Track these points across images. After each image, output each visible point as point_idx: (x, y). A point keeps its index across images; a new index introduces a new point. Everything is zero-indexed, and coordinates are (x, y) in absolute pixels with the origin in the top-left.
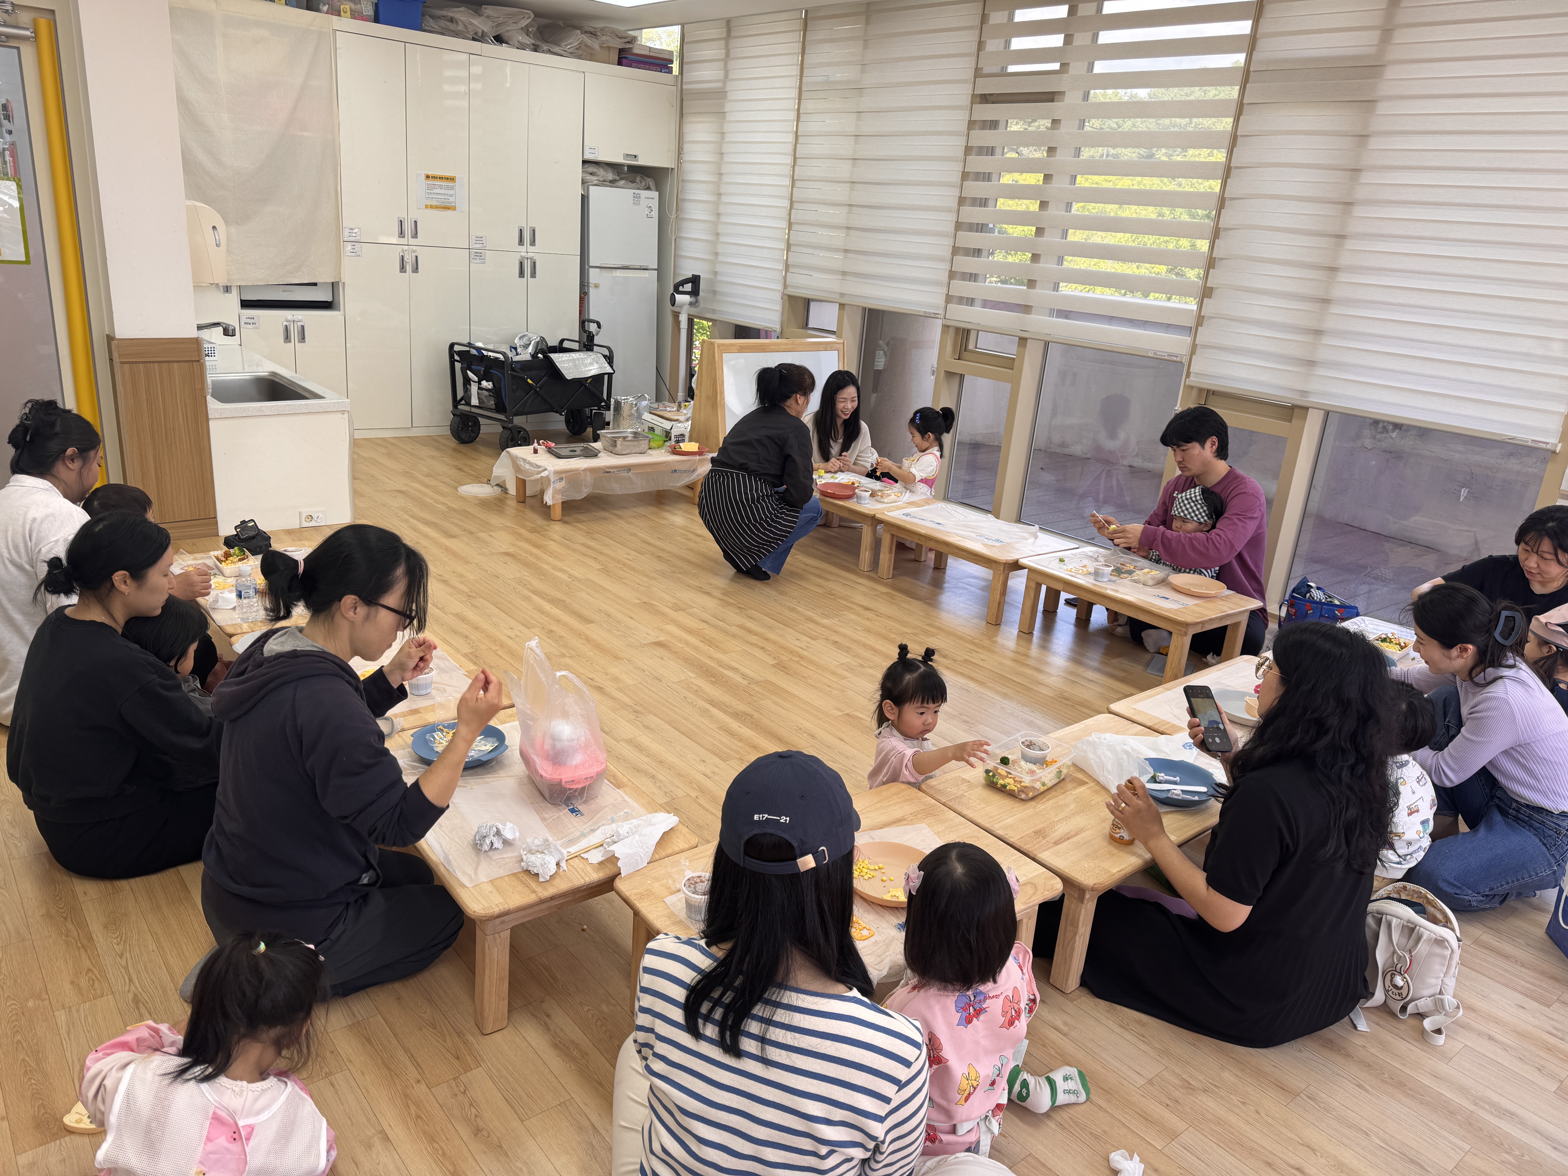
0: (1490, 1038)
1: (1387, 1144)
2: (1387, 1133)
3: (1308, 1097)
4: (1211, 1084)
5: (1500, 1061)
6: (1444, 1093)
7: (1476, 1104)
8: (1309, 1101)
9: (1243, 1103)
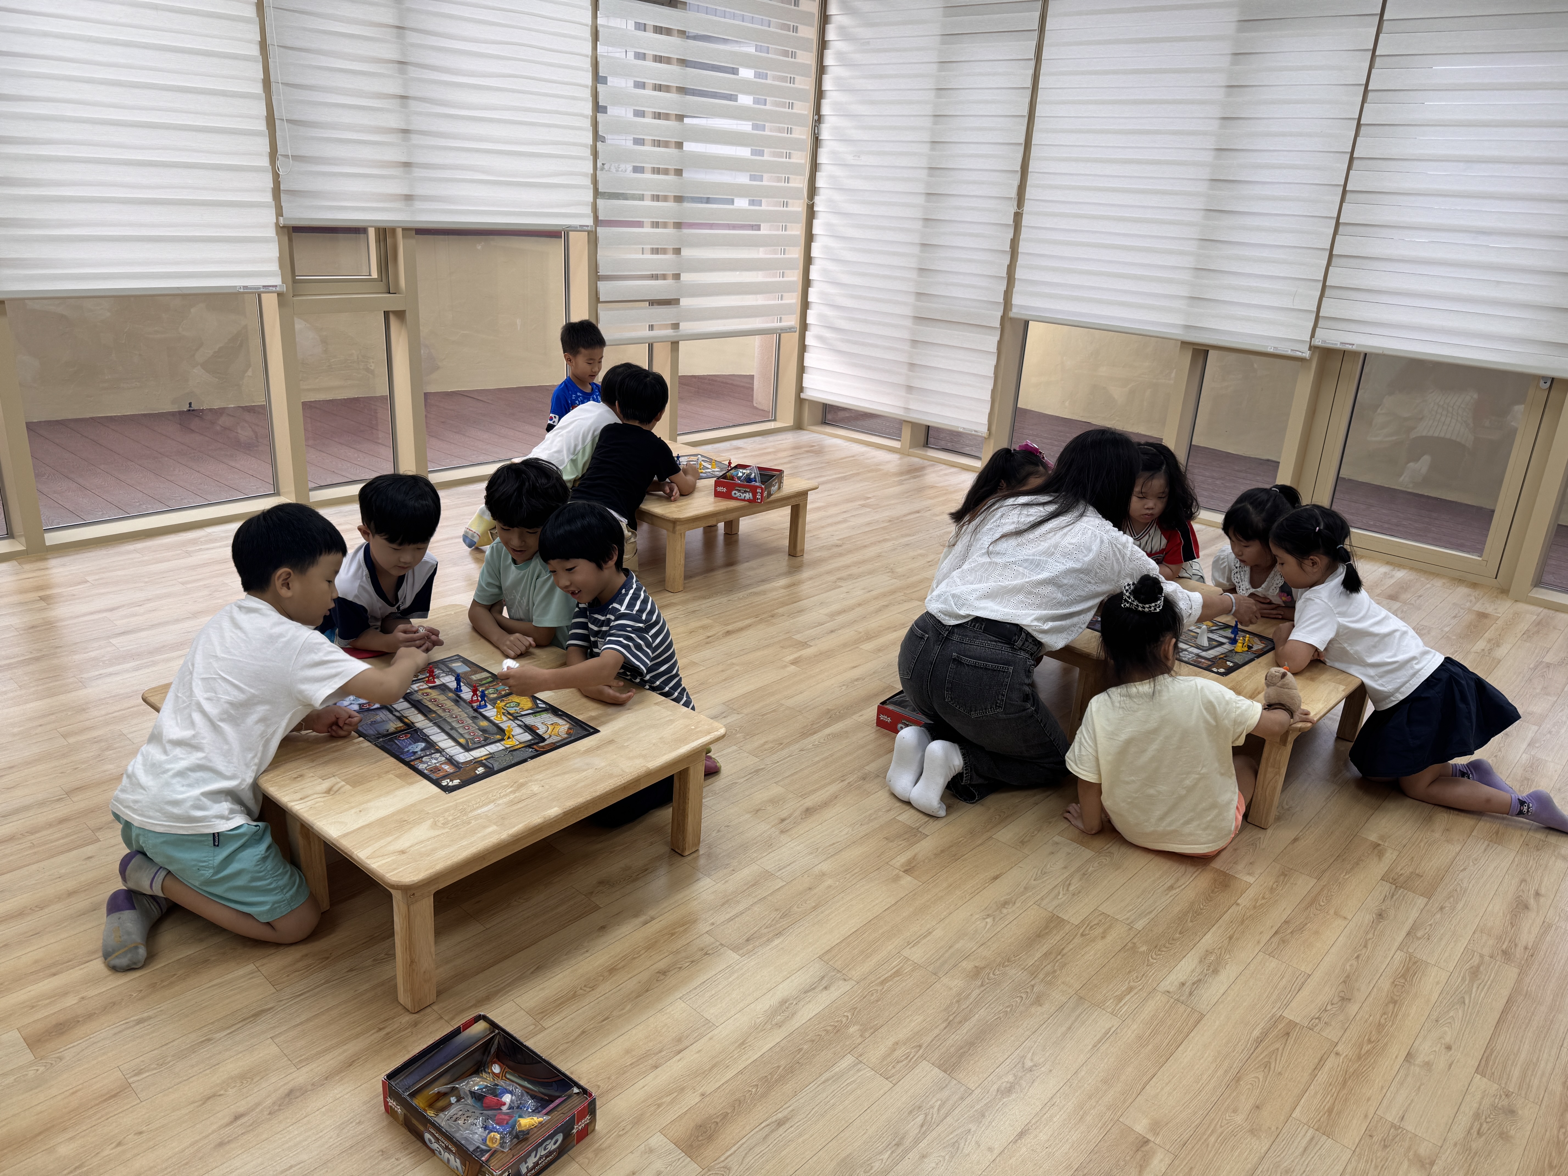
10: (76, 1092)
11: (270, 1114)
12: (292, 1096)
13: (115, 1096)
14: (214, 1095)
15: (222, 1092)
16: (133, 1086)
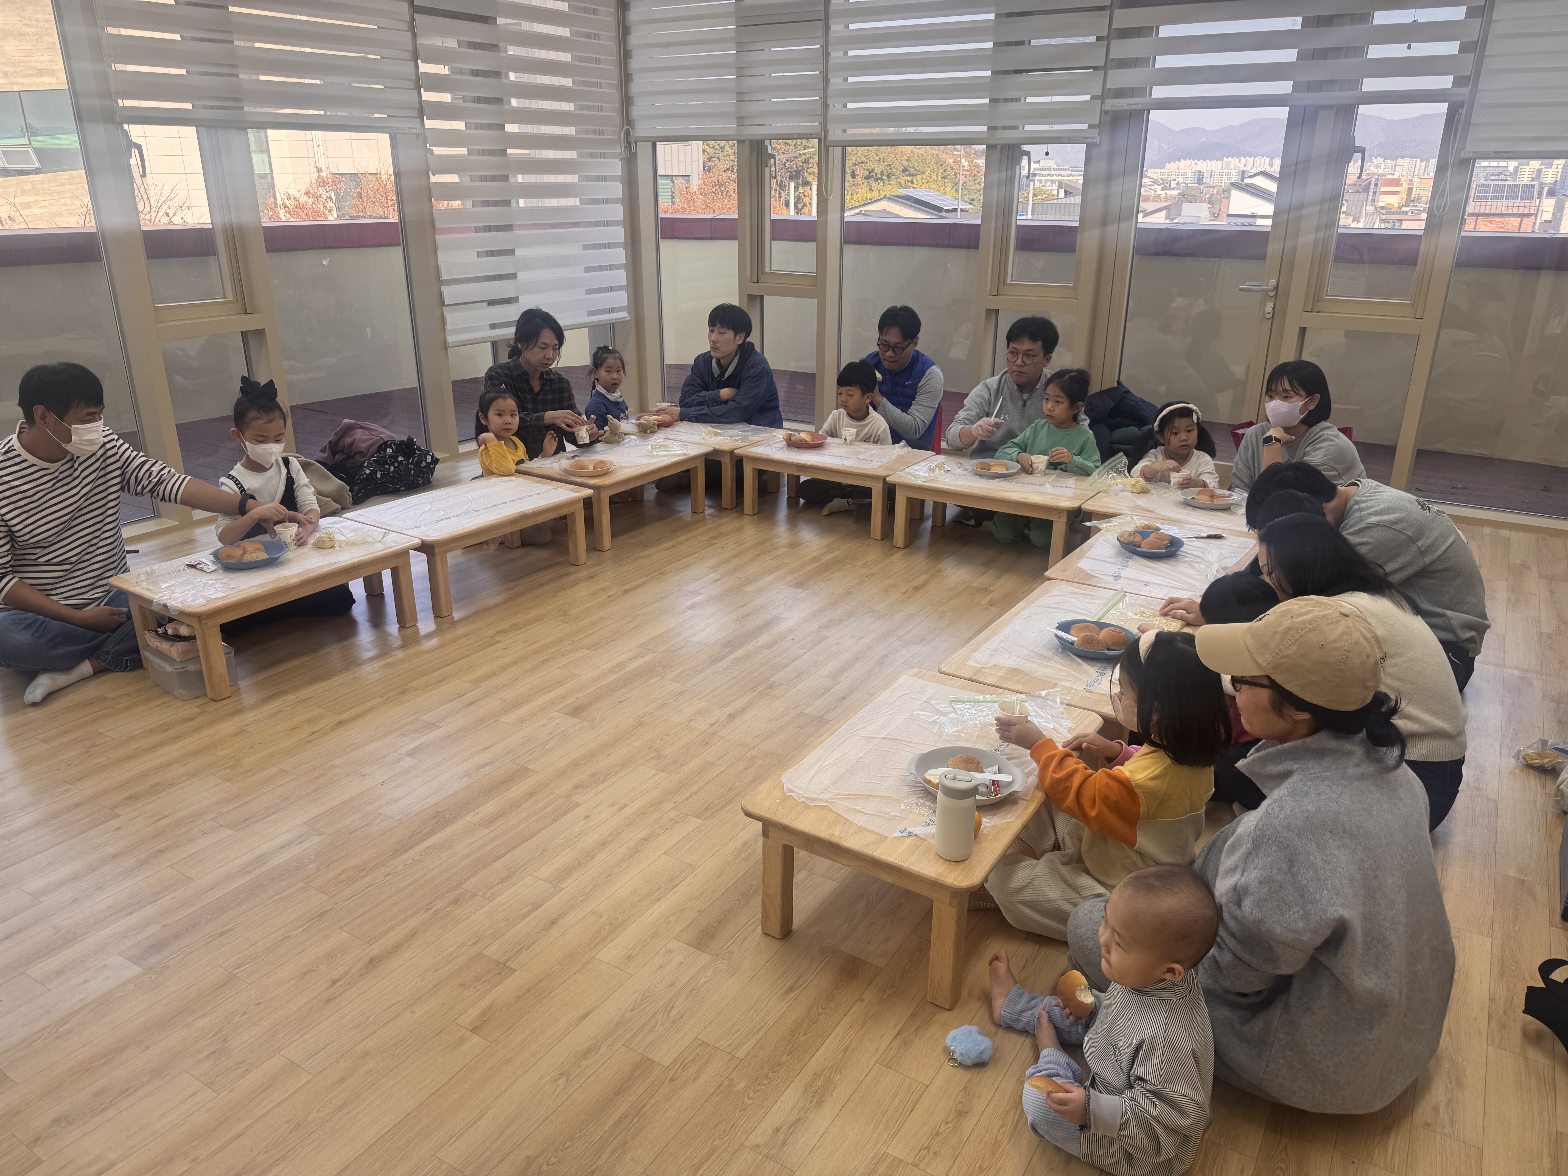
0: (162, 851)
1: (300, 927)
2: (286, 926)
3: (236, 968)
4: (213, 1036)
5: (193, 851)
6: (234, 887)
7: (249, 872)
8: (242, 969)
9: (244, 1013)
10: (191, 986)
11: (360, 976)
12: (373, 963)
13: (225, 984)
14: (309, 971)
15: (314, 969)
16: (238, 975)
